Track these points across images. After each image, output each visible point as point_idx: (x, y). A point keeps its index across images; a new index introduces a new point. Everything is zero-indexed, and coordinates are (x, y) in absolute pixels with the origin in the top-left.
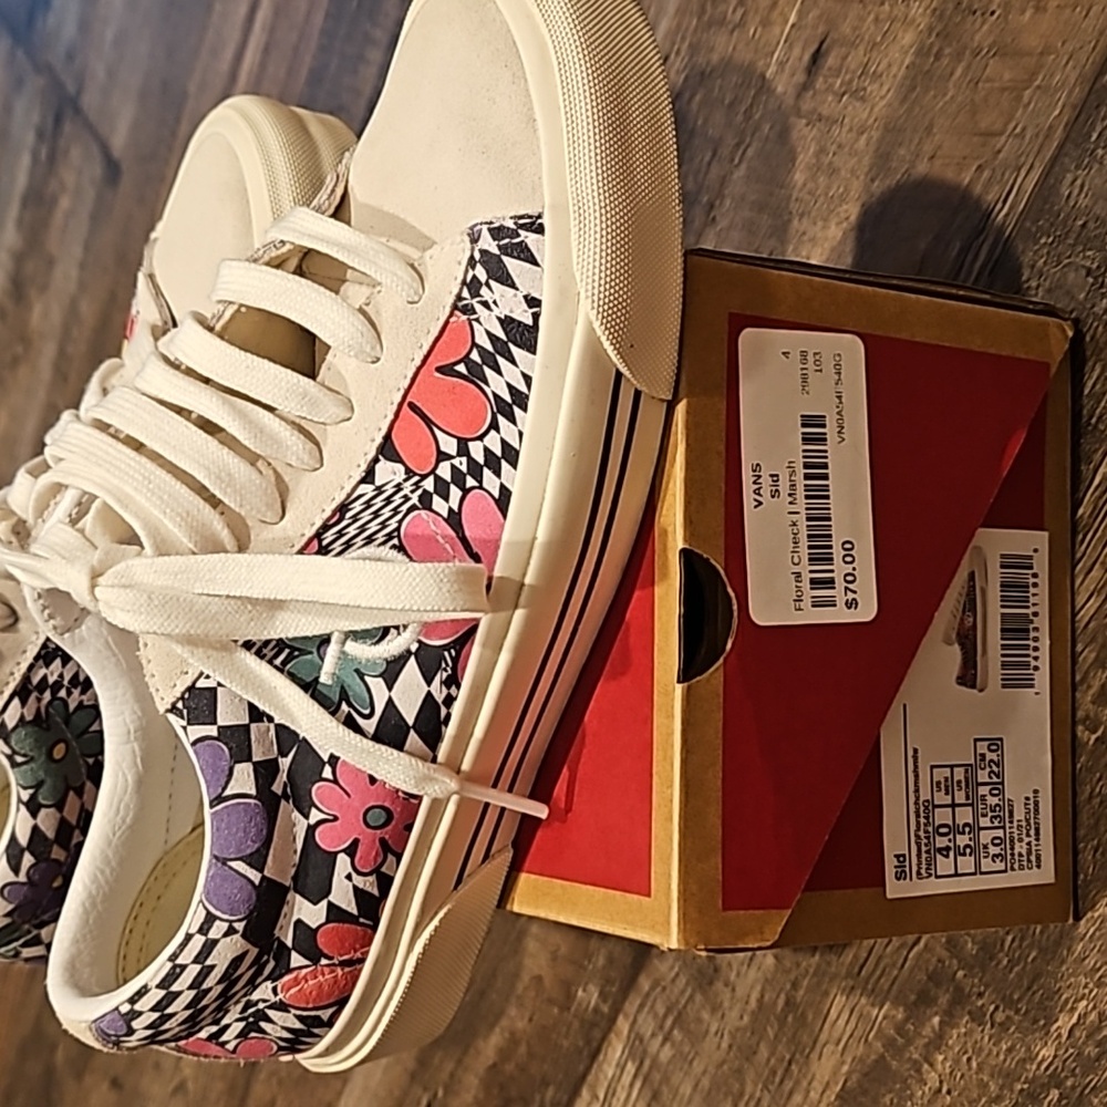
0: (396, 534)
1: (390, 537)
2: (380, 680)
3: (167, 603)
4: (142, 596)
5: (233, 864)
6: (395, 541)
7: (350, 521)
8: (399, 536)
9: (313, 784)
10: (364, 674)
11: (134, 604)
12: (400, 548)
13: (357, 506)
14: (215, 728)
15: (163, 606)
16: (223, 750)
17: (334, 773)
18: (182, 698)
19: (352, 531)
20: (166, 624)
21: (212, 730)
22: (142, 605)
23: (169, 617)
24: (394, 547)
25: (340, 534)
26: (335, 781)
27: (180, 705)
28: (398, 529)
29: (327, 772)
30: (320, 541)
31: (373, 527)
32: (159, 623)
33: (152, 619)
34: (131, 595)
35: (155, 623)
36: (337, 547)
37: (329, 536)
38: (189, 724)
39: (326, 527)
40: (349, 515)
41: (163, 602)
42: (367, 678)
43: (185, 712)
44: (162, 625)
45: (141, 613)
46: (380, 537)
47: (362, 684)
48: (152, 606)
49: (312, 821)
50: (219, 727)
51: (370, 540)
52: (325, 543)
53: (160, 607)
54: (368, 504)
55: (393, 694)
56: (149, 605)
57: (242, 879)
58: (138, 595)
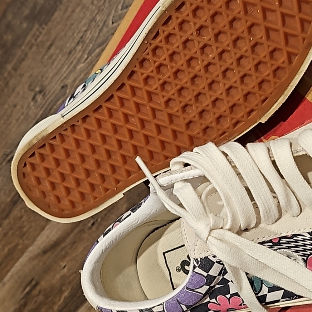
0: (307, 256)
1: (304, 255)
2: (268, 288)
3: (235, 253)
4: (228, 248)
5: (182, 305)
6: (305, 258)
7: (294, 241)
8: (307, 258)
9: (221, 295)
10: (263, 283)
11: (224, 250)
12: (305, 261)
13: (300, 238)
14: (207, 274)
15: (233, 254)
16: (204, 281)
17: (230, 298)
18: (201, 259)
19: (293, 244)
20: (231, 260)
21: (205, 274)
22: (226, 251)
23: (234, 258)
24: (304, 259)
25: (288, 243)
26: (229, 299)
27: (199, 259)
28: (309, 255)
29: (228, 296)
30: (280, 240)
31: (301, 248)
32: (229, 259)
33: (227, 257)
34: (224, 246)
35: (227, 259)
36: (284, 246)
37: (284, 241)
38: (198, 267)
39: (285, 237)
40: (295, 238)
41: (234, 252)
42: (263, 285)
43: (200, 263)
44: (230, 260)
45: (225, 254)
46: (301, 253)
47: (260, 285)
48: (230, 253)
49: (211, 301)
50: (208, 274)
51: (297, 251)
52: (281, 242)
53: (232, 254)
54: (304, 240)
55: (268, 294)
56: (229, 252)
57: (181, 309)
58: (227, 247)
